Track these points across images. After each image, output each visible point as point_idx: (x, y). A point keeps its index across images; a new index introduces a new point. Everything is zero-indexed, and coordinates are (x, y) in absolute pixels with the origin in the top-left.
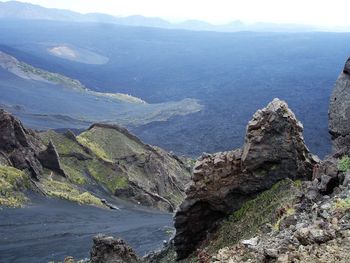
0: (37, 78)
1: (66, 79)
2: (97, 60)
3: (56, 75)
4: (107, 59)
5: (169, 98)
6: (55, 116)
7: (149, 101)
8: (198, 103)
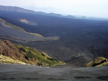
0: (9, 26)
1: (19, 28)
2: (35, 24)
3: (16, 26)
4: (38, 24)
5: (51, 36)
6: (6, 36)
7: (44, 36)
8: (59, 38)
